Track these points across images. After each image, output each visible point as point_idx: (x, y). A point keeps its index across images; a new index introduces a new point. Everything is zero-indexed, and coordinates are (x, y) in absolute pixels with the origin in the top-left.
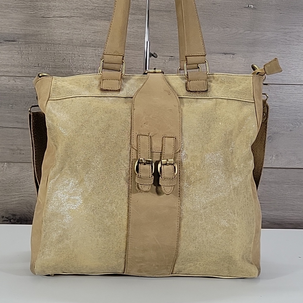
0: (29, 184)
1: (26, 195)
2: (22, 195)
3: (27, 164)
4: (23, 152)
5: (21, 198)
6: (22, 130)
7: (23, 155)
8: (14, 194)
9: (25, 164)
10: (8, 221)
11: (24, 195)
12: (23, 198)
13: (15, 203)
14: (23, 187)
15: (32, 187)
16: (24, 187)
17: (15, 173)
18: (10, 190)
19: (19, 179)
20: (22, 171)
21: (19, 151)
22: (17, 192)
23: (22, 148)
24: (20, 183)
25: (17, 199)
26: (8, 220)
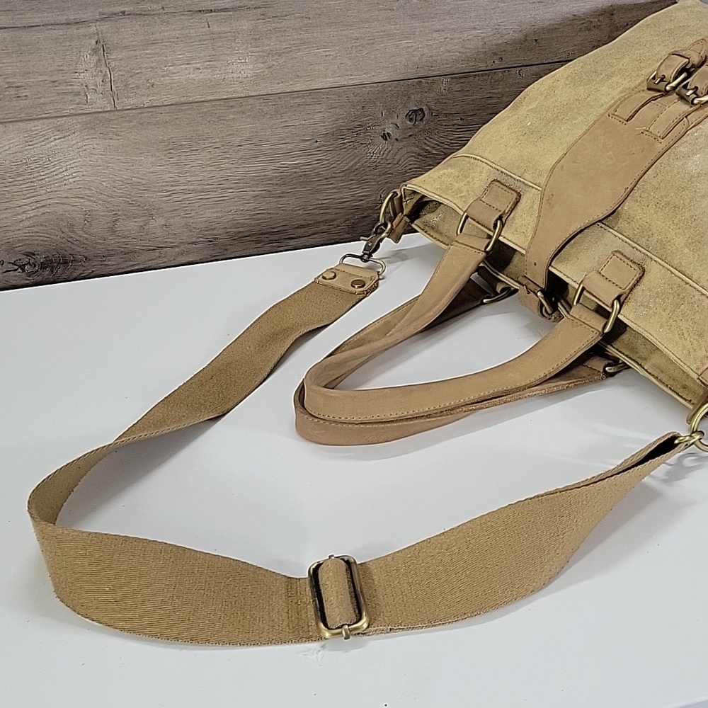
0: (55, 173)
1: (52, 201)
2: (43, 203)
3: (42, 121)
4: (23, 93)
5: (42, 210)
6: (12, 33)
7: (27, 101)
8: (22, 204)
9: (36, 123)
10: (16, 270)
11: (48, 202)
12: (46, 210)
13: (27, 224)
14: (40, 182)
15: (66, 178)
16: (43, 182)
17: (14, 150)
18: (8, 196)
19: (26, 163)
20: (31, 143)
21: (12, 92)
22: (28, 196)
23: (20, 81)
24: (31, 173)
25: (31, 214)
26: (17, 267)
